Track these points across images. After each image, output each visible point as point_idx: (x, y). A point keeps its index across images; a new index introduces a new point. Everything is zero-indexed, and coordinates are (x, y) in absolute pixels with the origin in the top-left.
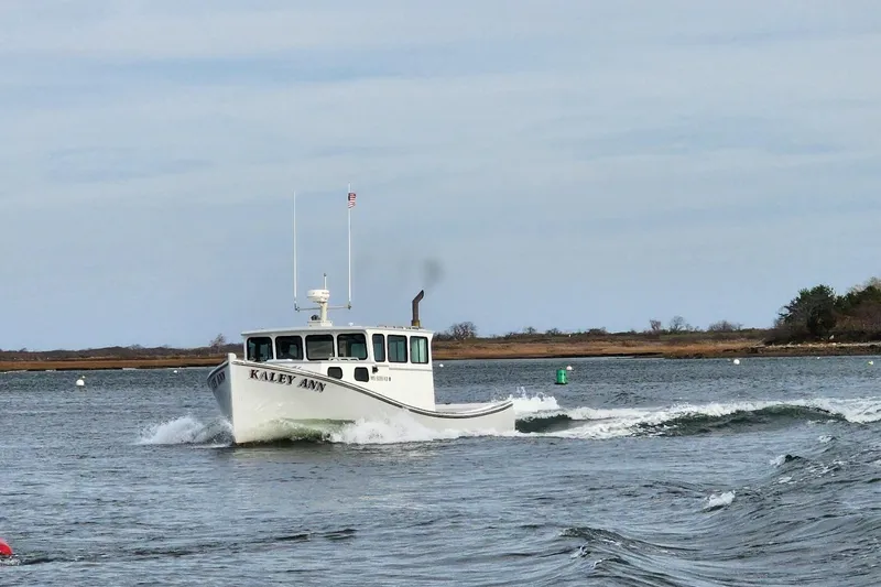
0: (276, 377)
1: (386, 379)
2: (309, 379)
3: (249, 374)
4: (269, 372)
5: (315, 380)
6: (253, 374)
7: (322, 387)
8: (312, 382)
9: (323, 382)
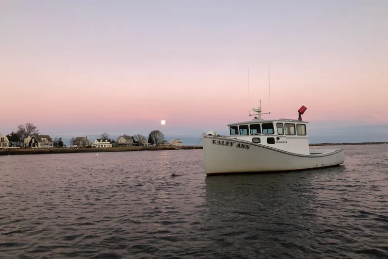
0: (224, 143)
1: (284, 142)
2: (241, 144)
3: (212, 142)
4: (221, 141)
5: (244, 144)
6: (214, 142)
7: (248, 147)
8: (243, 145)
9: (249, 145)
